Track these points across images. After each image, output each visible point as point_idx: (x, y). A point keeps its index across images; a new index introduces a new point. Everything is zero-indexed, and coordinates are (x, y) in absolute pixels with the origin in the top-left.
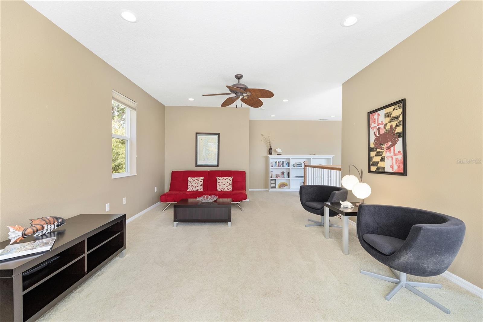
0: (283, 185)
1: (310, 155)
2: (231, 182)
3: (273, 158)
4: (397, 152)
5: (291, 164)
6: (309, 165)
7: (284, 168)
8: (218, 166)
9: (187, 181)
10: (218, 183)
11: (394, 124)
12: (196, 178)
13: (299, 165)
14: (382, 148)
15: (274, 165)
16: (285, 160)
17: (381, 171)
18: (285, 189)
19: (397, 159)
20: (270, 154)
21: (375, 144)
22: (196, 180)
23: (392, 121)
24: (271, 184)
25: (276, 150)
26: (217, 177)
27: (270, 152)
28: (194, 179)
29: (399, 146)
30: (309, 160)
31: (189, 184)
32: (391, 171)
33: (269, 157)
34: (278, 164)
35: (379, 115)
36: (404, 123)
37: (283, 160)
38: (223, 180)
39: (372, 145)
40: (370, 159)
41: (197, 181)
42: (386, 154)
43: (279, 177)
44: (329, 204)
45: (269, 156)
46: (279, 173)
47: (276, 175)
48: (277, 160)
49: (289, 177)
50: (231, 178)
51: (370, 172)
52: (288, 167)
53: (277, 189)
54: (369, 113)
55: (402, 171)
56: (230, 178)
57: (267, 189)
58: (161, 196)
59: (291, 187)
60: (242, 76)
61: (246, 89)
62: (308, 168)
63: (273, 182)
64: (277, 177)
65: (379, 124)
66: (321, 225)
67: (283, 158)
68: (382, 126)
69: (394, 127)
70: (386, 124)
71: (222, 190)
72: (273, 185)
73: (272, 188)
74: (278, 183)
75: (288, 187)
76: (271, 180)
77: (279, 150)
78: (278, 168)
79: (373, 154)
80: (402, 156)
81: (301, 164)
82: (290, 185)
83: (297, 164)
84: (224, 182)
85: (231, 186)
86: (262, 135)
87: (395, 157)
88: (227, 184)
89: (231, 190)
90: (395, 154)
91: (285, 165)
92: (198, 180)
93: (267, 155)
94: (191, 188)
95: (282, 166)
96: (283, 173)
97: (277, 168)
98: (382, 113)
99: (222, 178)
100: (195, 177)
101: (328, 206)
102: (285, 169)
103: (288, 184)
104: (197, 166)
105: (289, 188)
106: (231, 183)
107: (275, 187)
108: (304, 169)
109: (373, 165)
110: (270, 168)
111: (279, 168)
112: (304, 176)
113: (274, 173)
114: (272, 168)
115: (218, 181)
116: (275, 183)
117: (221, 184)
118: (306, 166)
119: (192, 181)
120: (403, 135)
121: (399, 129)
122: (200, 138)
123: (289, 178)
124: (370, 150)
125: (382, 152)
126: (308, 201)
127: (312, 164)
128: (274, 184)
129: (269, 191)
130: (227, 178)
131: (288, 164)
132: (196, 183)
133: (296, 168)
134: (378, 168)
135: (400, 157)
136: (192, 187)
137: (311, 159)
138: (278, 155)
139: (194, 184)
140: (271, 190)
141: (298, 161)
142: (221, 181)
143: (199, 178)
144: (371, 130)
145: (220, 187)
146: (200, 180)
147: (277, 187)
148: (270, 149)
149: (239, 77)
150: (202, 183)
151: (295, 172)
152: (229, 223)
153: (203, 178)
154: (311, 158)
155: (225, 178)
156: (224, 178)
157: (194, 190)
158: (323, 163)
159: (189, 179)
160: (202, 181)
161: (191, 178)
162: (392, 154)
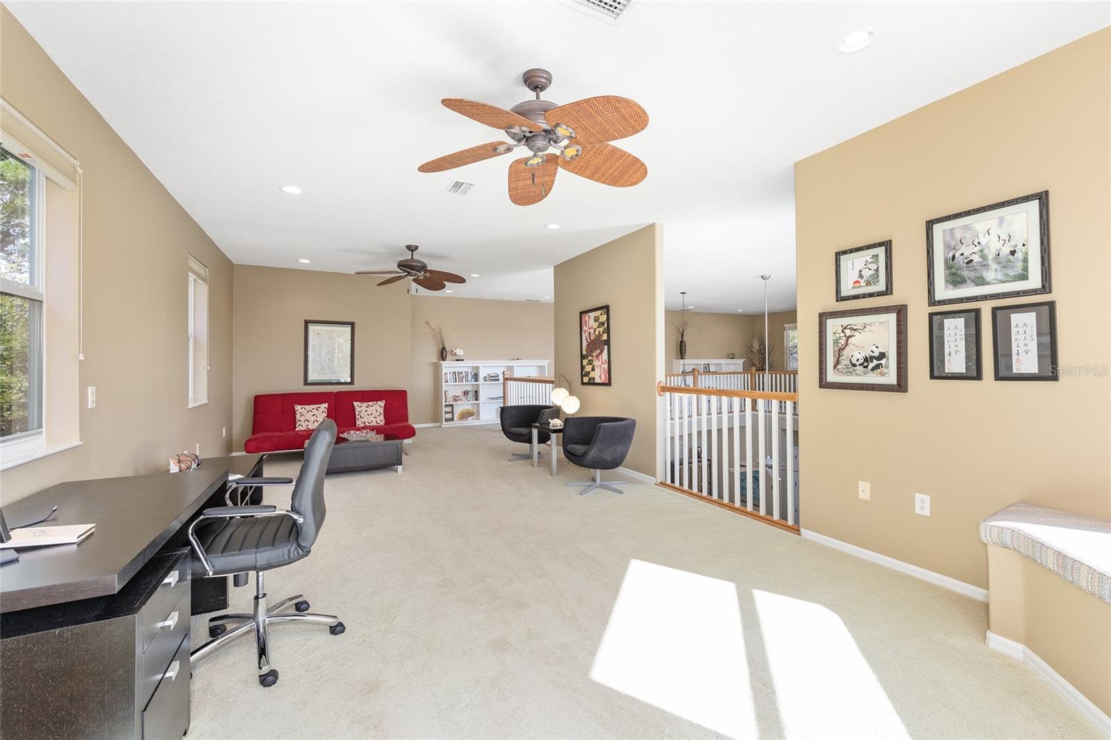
0: (466, 415)
1: (513, 360)
2: (382, 410)
3: (448, 367)
4: (604, 361)
5: (481, 376)
6: (512, 377)
7: (469, 383)
8: (352, 383)
9: (294, 412)
10: (357, 413)
11: (601, 329)
12: (312, 406)
13: (494, 378)
14: (592, 356)
15: (450, 378)
16: (469, 370)
17: (592, 383)
18: (471, 422)
19: (604, 368)
20: (443, 358)
21: (587, 351)
22: (313, 409)
23: (599, 327)
24: (446, 413)
25: (455, 351)
26: (354, 403)
27: (443, 355)
28: (308, 407)
29: (605, 355)
30: (511, 368)
31: (298, 417)
32: (600, 382)
33: (441, 365)
34: (458, 376)
35: (589, 317)
36: (608, 331)
37: (466, 370)
38: (367, 407)
39: (584, 352)
40: (583, 368)
41: (315, 412)
42: (596, 363)
43: (460, 400)
44: (538, 424)
45: (442, 362)
46: (459, 393)
47: (454, 396)
48: (456, 370)
49: (477, 400)
50: (382, 403)
51: (583, 383)
52: (476, 381)
53: (457, 423)
54: (582, 313)
55: (607, 382)
56: (379, 403)
57: (438, 424)
58: (246, 442)
59: (482, 417)
60: (417, 247)
61: (423, 268)
62: (509, 382)
63: (449, 409)
64: (455, 400)
65: (589, 328)
66: (529, 457)
67: (465, 367)
68: (592, 331)
69: (601, 332)
70: (595, 329)
71: (367, 424)
72: (449, 416)
73: (447, 420)
74: (458, 411)
75: (475, 417)
76: (446, 406)
77: (459, 352)
78: (457, 383)
79: (585, 362)
80: (607, 365)
81: (498, 376)
82: (478, 413)
83: (492, 377)
84: (370, 410)
85: (382, 417)
86: (427, 323)
87: (602, 366)
88: (377, 414)
89: (382, 423)
90: (603, 364)
91: (469, 380)
92: (317, 410)
93: (437, 361)
94: (304, 424)
95: (464, 379)
96: (466, 393)
97: (455, 383)
98: (592, 315)
99: (365, 404)
100: (309, 405)
101: (536, 427)
102: (468, 385)
103: (475, 412)
104: (306, 383)
105: (478, 419)
106: (382, 412)
107: (452, 419)
108: (504, 384)
109: (585, 376)
110: (444, 384)
111: (460, 383)
112: (504, 397)
113: (451, 394)
114: (447, 384)
115: (358, 409)
116: (452, 412)
117: (363, 414)
118: (506, 379)
119: (305, 411)
120: (608, 342)
121: (605, 337)
122: (313, 330)
123: (477, 402)
124: (583, 357)
125: (592, 360)
126: (512, 427)
127: (516, 376)
128: (451, 414)
129: (441, 426)
130: (375, 403)
131: (476, 377)
132: (314, 415)
133: (490, 384)
134: (590, 379)
135: (606, 366)
136: (307, 423)
137: (513, 366)
138: (457, 360)
139: (309, 416)
140: (445, 424)
141: (492, 372)
142: (363, 409)
143: (319, 406)
144: (583, 333)
145: (363, 420)
146: (321, 410)
147: (455, 419)
148: (444, 349)
149: (412, 249)
150: (326, 415)
151: (487, 391)
152: (400, 468)
153: (326, 405)
154: (515, 365)
155: (371, 404)
156: (369, 403)
157: (311, 428)
158: (534, 374)
159: (296, 408)
160: (326, 410)
161: (302, 406)
162: (600, 363)
